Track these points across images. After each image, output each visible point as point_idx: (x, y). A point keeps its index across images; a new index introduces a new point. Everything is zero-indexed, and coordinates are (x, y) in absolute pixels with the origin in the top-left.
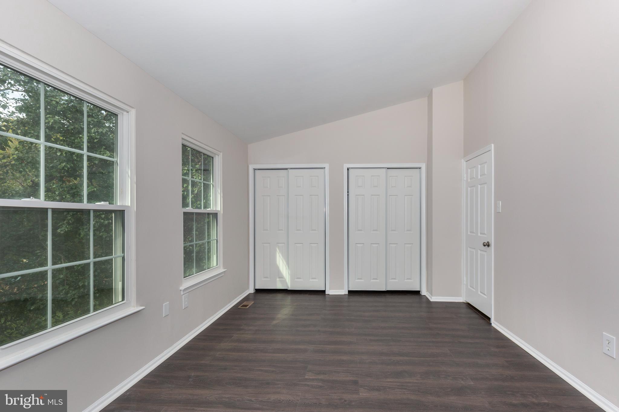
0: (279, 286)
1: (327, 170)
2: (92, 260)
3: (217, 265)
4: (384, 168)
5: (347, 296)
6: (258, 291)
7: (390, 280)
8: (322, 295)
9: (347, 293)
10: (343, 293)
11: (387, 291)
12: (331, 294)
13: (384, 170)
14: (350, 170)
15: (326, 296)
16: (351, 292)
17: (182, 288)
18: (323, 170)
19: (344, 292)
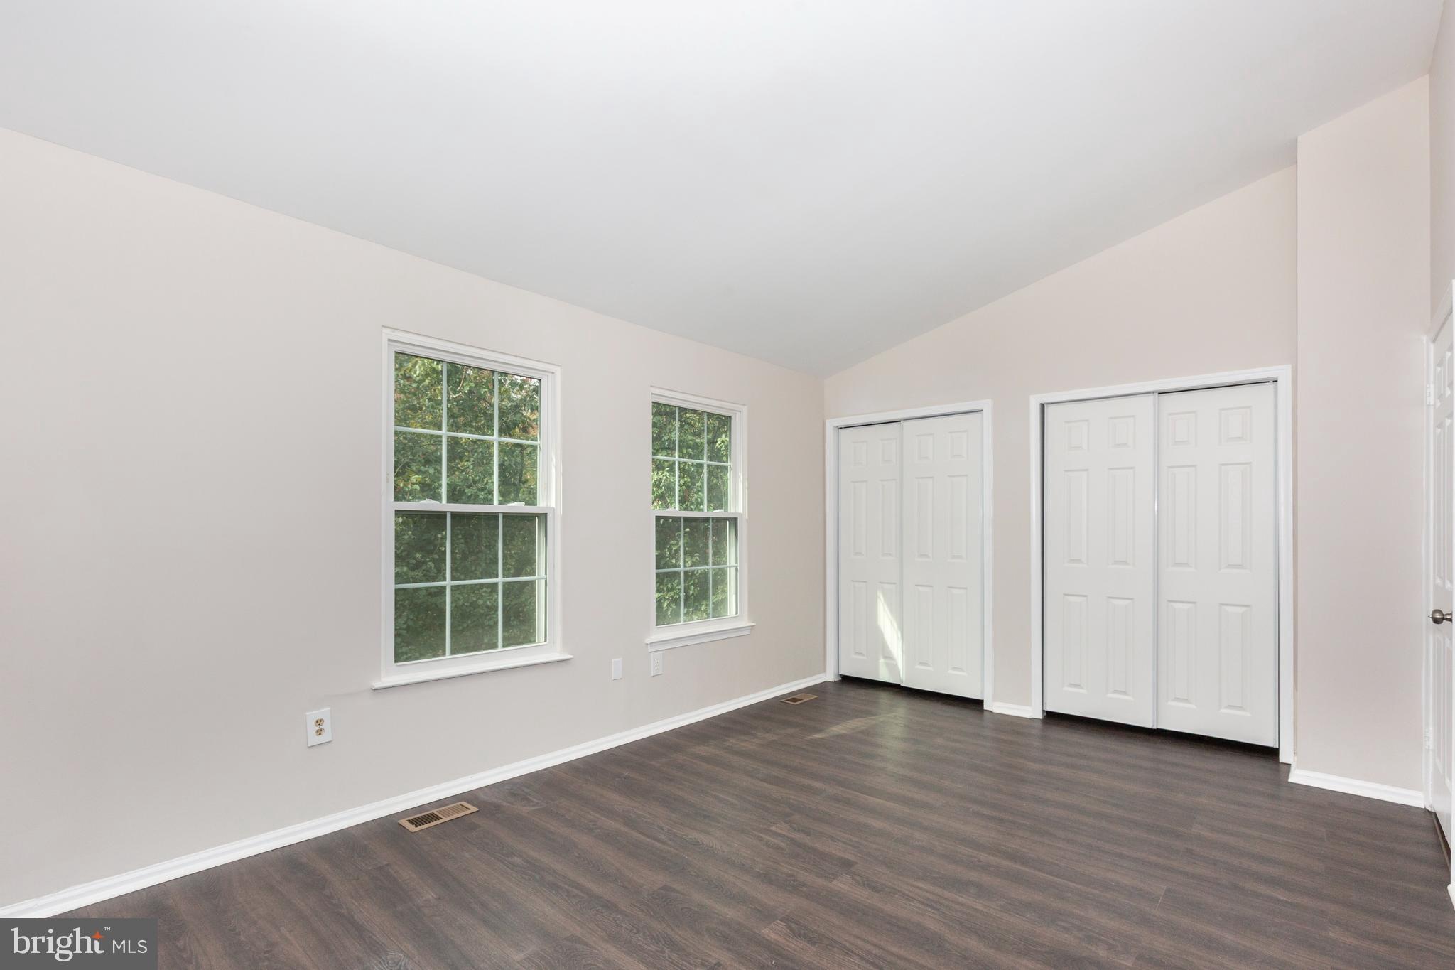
0: (884, 677)
1: (987, 414)
2: (500, 580)
3: (737, 613)
4: (1150, 393)
5: (1039, 725)
6: (847, 680)
7: (1170, 703)
8: (975, 709)
9: (1039, 716)
10: (1028, 715)
11: (1158, 729)
12: (995, 710)
13: (1151, 397)
14: (1048, 410)
15: (985, 713)
16: (1052, 717)
17: (648, 641)
18: (978, 415)
19: (1033, 712)
